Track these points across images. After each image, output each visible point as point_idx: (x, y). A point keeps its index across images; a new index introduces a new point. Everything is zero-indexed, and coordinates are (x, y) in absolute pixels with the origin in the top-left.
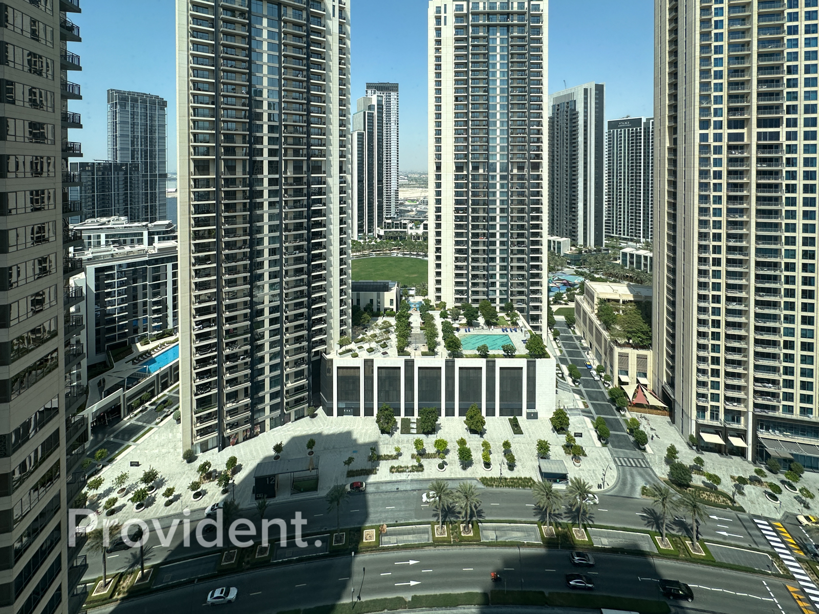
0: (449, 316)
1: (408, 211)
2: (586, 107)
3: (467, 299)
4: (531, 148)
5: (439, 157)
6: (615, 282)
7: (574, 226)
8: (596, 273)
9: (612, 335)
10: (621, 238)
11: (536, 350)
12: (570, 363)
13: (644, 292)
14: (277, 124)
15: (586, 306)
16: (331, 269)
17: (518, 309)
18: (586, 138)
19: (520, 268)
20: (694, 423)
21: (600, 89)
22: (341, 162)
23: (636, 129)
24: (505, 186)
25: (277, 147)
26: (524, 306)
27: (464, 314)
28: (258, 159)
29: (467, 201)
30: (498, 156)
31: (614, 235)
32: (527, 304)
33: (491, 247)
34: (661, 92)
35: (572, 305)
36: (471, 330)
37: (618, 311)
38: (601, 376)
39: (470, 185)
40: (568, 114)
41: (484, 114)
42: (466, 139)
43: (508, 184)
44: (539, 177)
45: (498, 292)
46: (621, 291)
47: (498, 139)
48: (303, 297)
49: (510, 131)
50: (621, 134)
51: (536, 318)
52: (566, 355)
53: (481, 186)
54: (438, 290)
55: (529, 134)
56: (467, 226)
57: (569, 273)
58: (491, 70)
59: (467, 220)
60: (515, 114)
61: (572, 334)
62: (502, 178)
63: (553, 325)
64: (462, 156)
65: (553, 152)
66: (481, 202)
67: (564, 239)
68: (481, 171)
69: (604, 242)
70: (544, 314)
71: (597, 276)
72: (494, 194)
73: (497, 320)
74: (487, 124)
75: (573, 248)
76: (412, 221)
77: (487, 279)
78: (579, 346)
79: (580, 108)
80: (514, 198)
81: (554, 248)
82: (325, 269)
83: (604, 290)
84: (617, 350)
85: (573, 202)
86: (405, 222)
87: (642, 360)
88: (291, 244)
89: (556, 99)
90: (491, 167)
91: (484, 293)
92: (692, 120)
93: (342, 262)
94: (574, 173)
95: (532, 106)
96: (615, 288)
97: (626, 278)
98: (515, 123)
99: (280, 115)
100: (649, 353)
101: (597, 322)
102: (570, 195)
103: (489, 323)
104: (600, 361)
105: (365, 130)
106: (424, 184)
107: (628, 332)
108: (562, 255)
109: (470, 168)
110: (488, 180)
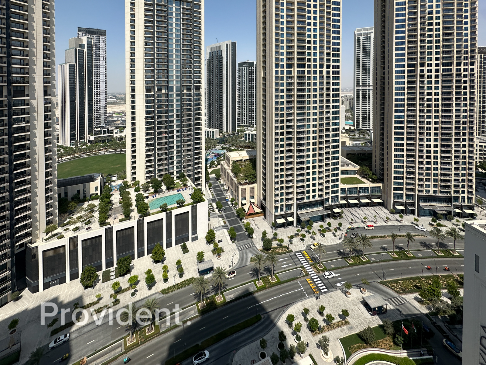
0: (141, 190)
1: (115, 121)
2: (227, 55)
3: (155, 176)
4: (195, 77)
5: (133, 82)
6: (241, 150)
7: (221, 121)
9: (238, 180)
10: (245, 126)
11: (197, 198)
12: (217, 201)
13: (254, 154)
15: (226, 167)
17: (188, 176)
18: (227, 72)
19: (189, 150)
20: (273, 215)
21: (234, 44)
23: (252, 68)
24: (179, 101)
26: (192, 173)
27: (152, 186)
29: (154, 111)
30: (175, 82)
31: (242, 125)
32: (193, 171)
33: (170, 140)
35: (219, 167)
36: (157, 195)
37: (242, 166)
38: (233, 204)
39: (156, 101)
40: (218, 58)
41: (165, 55)
42: (153, 71)
43: (181, 99)
44: (199, 95)
45: (175, 167)
46: (243, 155)
47: (174, 71)
49: (182, 66)
50: (245, 70)
51: (198, 179)
52: (215, 196)
53: (163, 101)
54: (134, 173)
55: (194, 68)
56: (154, 128)
57: (218, 149)
58: (169, 27)
59: (154, 124)
60: (185, 56)
61: (219, 184)
62: (177, 95)
63: (209, 181)
64: (151, 82)
65: (210, 79)
66: (164, 112)
67: (216, 129)
68: (163, 92)
69: (237, 129)
70: (203, 175)
71: (233, 148)
72: (172, 106)
73: (174, 185)
74: (167, 62)
75: (221, 134)
77: (168, 161)
78: (222, 190)
79: (224, 55)
80: (185, 108)
81: (211, 136)
83: (235, 155)
84: (241, 187)
85: (221, 108)
86: (111, 129)
87: (252, 189)
89: (211, 49)
90: (170, 89)
91: (166, 170)
92: (272, 63)
94: (221, 91)
95: (195, 52)
96: (240, 153)
97: (247, 147)
98: (185, 61)
100: (255, 185)
101: (231, 174)
102: (219, 104)
103: (168, 189)
104: (233, 195)
106: (123, 100)
107: (246, 176)
108: (215, 139)
109: (156, 90)
110: (168, 97)
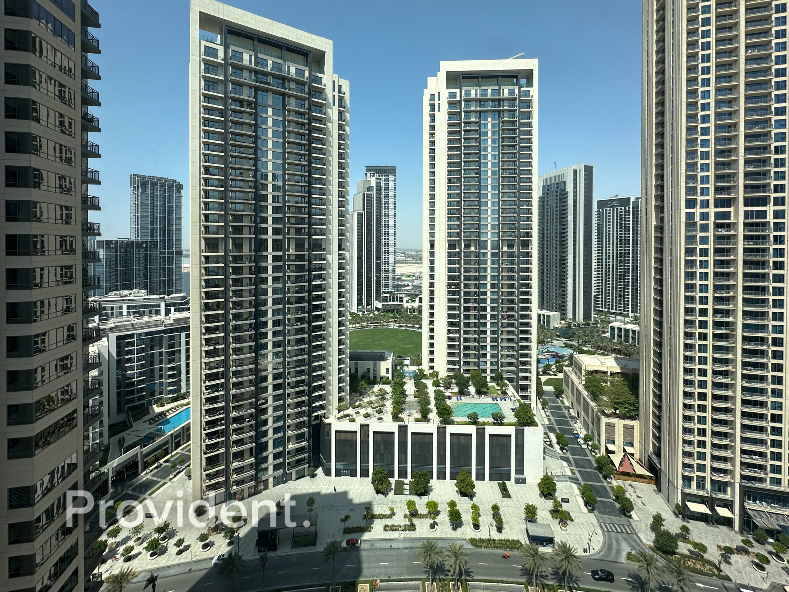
0: (442, 385)
1: (405, 286)
2: (575, 188)
3: (459, 369)
4: (521, 226)
5: (432, 235)
6: (603, 354)
7: (563, 300)
8: (585, 346)
9: (599, 406)
10: (609, 313)
11: (525, 419)
12: (558, 432)
13: (631, 365)
14: (281, 205)
15: (574, 377)
16: (331, 339)
17: (508, 379)
18: (575, 217)
19: (510, 340)
20: (680, 492)
21: (589, 170)
22: (340, 240)
23: (625, 208)
24: (496, 263)
25: (280, 226)
26: (514, 376)
27: (456, 384)
28: (264, 237)
29: (459, 277)
30: (489, 234)
31: (603, 309)
32: (517, 375)
33: (482, 321)
34: (648, 173)
35: (561, 376)
36: (463, 398)
37: (606, 382)
38: (588, 445)
39: (462, 262)
40: (558, 194)
41: (476, 195)
42: (459, 219)
43: (498, 261)
44: (528, 254)
45: (488, 363)
46: (609, 364)
47: (489, 218)
48: (303, 365)
49: (501, 211)
50: (610, 213)
51: (525, 388)
52: (554, 423)
53: (473, 262)
54: (432, 360)
55: (519, 213)
56: (459, 300)
57: (558, 345)
58: (482, 153)
59: (459, 295)
60: (505, 195)
61: (560, 404)
62: (493, 255)
63: (542, 395)
64: (455, 234)
65: (543, 230)
66: (473, 278)
67: (554, 313)
68: (473, 249)
69: (593, 316)
70: (533, 384)
71: (585, 349)
72: (485, 270)
73: (488, 389)
74: (478, 204)
75: (563, 322)
76: (408, 295)
77: (479, 351)
78: (567, 415)
79: (569, 188)
80: (504, 274)
81: (544, 322)
82: (325, 340)
83: (592, 362)
84: (604, 420)
85: (563, 277)
86: (401, 296)
87: (629, 430)
88: (293, 316)
89: (546, 180)
90: (483, 245)
91: (475, 364)
92: (678, 200)
93: (341, 333)
94: (563, 250)
95: (522, 187)
96: (602, 360)
97: (614, 351)
98: (505, 203)
99: (283, 197)
100: (636, 424)
101: (585, 393)
102: (560, 271)
103: (479, 393)
104: (587, 429)
105: (364, 210)
106: (418, 260)
107: (615, 403)
108: (552, 328)
109: (463, 246)
110: (479, 257)
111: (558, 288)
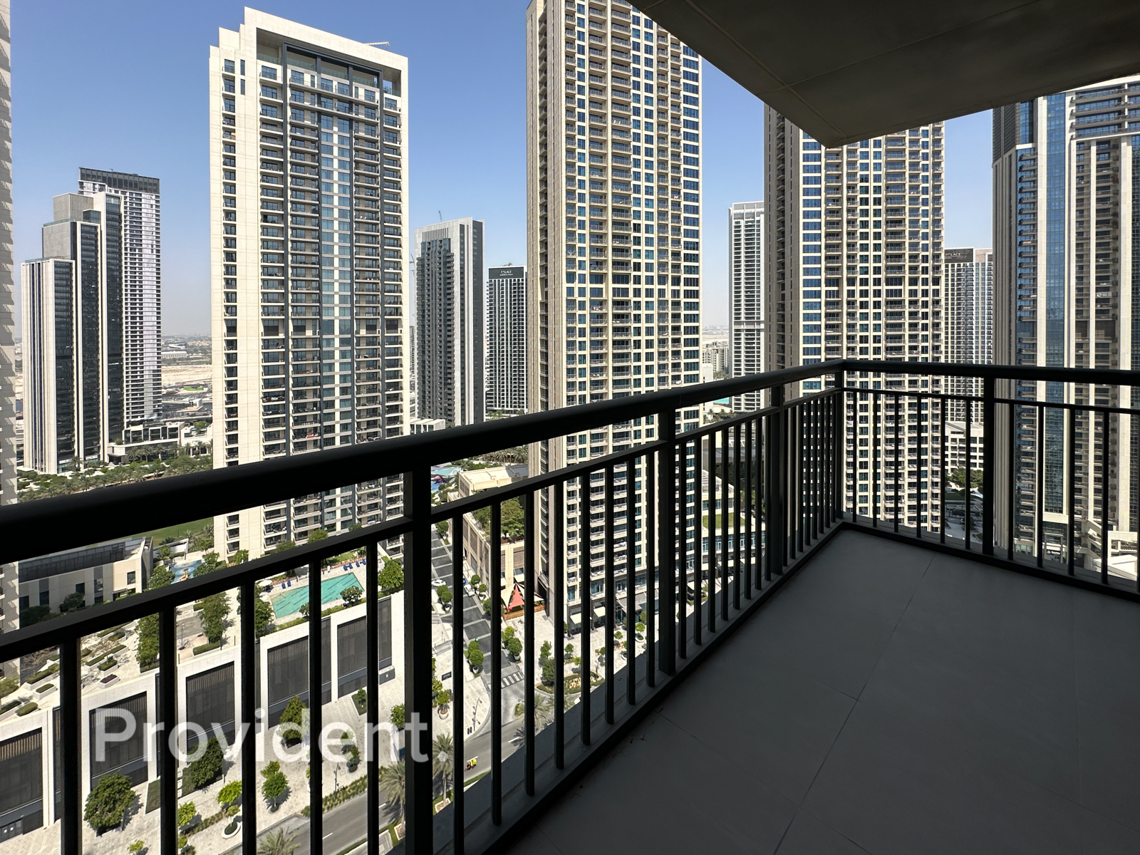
1: (184, 406)
2: (462, 249)
3: (288, 536)
4: (386, 299)
5: (232, 311)
6: (495, 465)
7: (450, 402)
8: (475, 458)
11: (392, 583)
13: (522, 473)
18: (462, 289)
21: (478, 227)
23: (518, 280)
24: (348, 354)
29: (285, 381)
30: (337, 310)
31: (497, 408)
33: (326, 448)
36: (293, 582)
39: (291, 356)
40: (442, 256)
41: (314, 246)
42: (283, 283)
43: (352, 351)
44: (397, 340)
45: (338, 513)
46: (499, 477)
47: (336, 286)
49: (354, 274)
50: (503, 285)
53: (309, 356)
54: (234, 533)
55: (383, 279)
56: (286, 420)
58: (323, 180)
59: (286, 411)
60: (362, 250)
61: (444, 546)
62: (343, 342)
64: (276, 310)
65: (423, 306)
66: (311, 381)
67: (438, 421)
68: (309, 333)
69: (485, 418)
71: (476, 462)
72: (331, 366)
74: (318, 262)
76: (188, 423)
77: (322, 498)
79: (455, 249)
80: (362, 371)
83: (481, 479)
85: (449, 371)
89: (426, 234)
90: (328, 327)
91: (316, 519)
94: (449, 333)
95: (387, 241)
96: (493, 474)
97: (507, 458)
98: (362, 262)
101: (472, 522)
102: (445, 362)
104: (475, 570)
105: (74, 258)
107: (505, 524)
109: (291, 329)
110: (320, 346)
111: (443, 386)
